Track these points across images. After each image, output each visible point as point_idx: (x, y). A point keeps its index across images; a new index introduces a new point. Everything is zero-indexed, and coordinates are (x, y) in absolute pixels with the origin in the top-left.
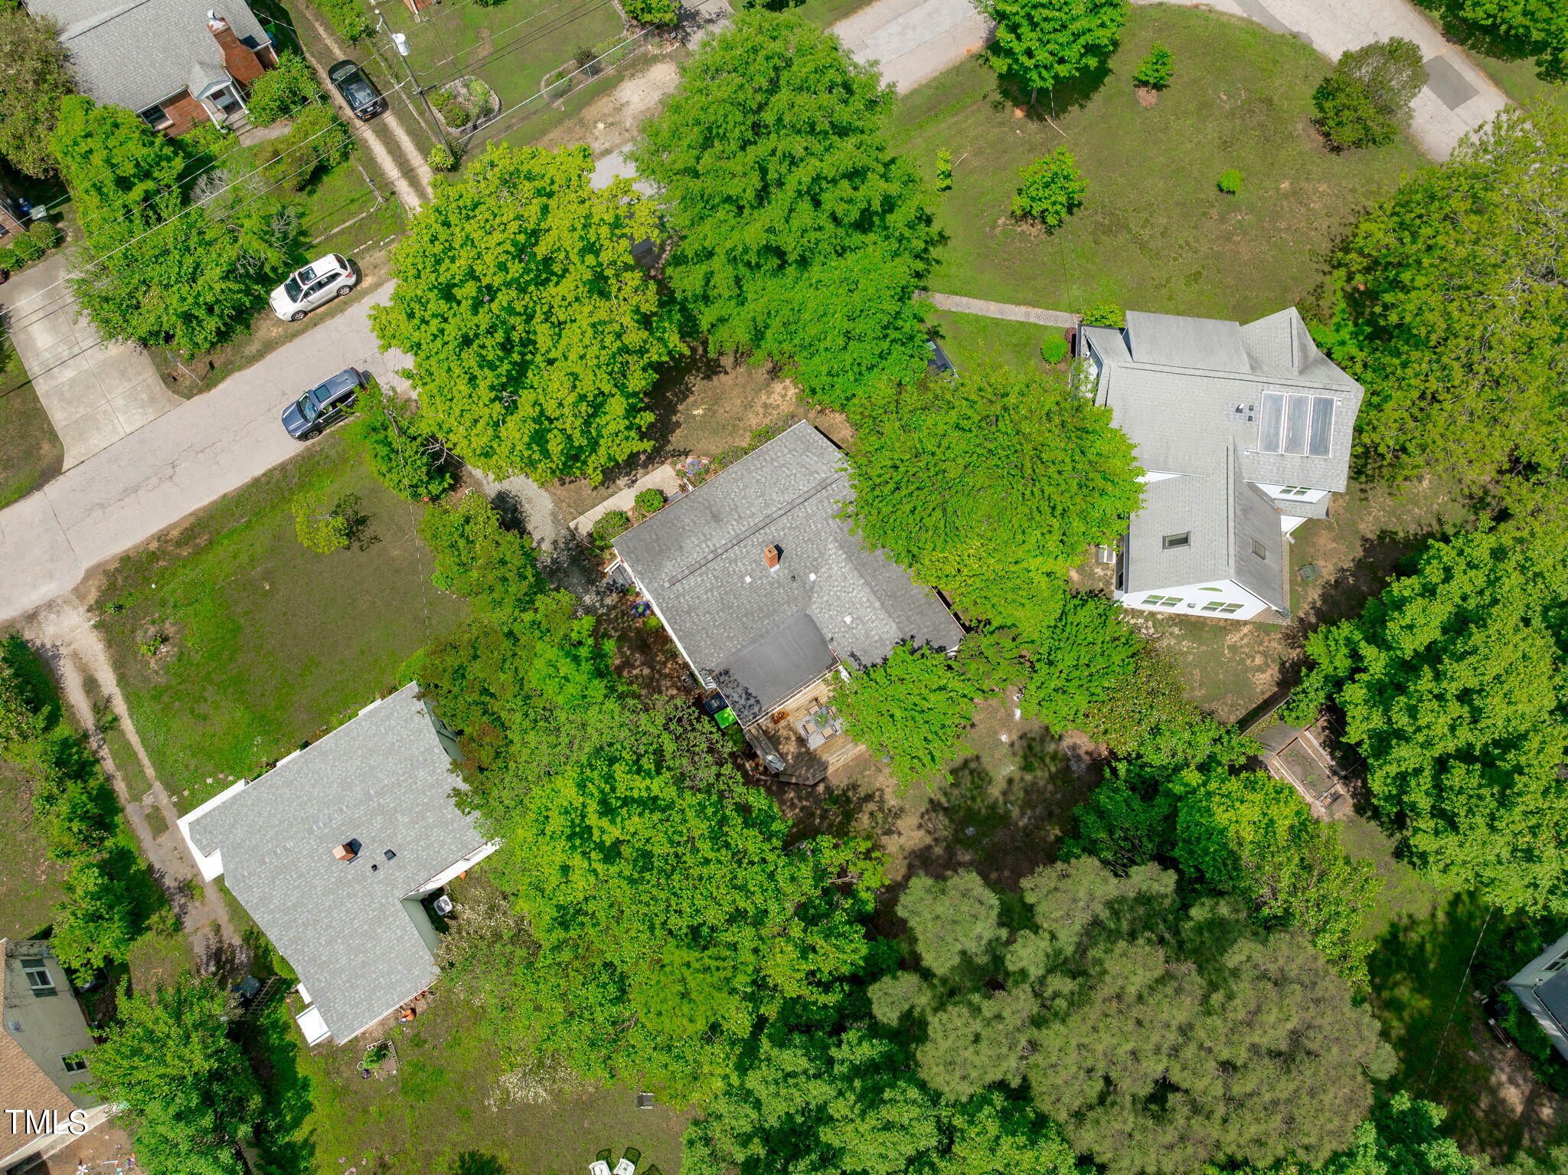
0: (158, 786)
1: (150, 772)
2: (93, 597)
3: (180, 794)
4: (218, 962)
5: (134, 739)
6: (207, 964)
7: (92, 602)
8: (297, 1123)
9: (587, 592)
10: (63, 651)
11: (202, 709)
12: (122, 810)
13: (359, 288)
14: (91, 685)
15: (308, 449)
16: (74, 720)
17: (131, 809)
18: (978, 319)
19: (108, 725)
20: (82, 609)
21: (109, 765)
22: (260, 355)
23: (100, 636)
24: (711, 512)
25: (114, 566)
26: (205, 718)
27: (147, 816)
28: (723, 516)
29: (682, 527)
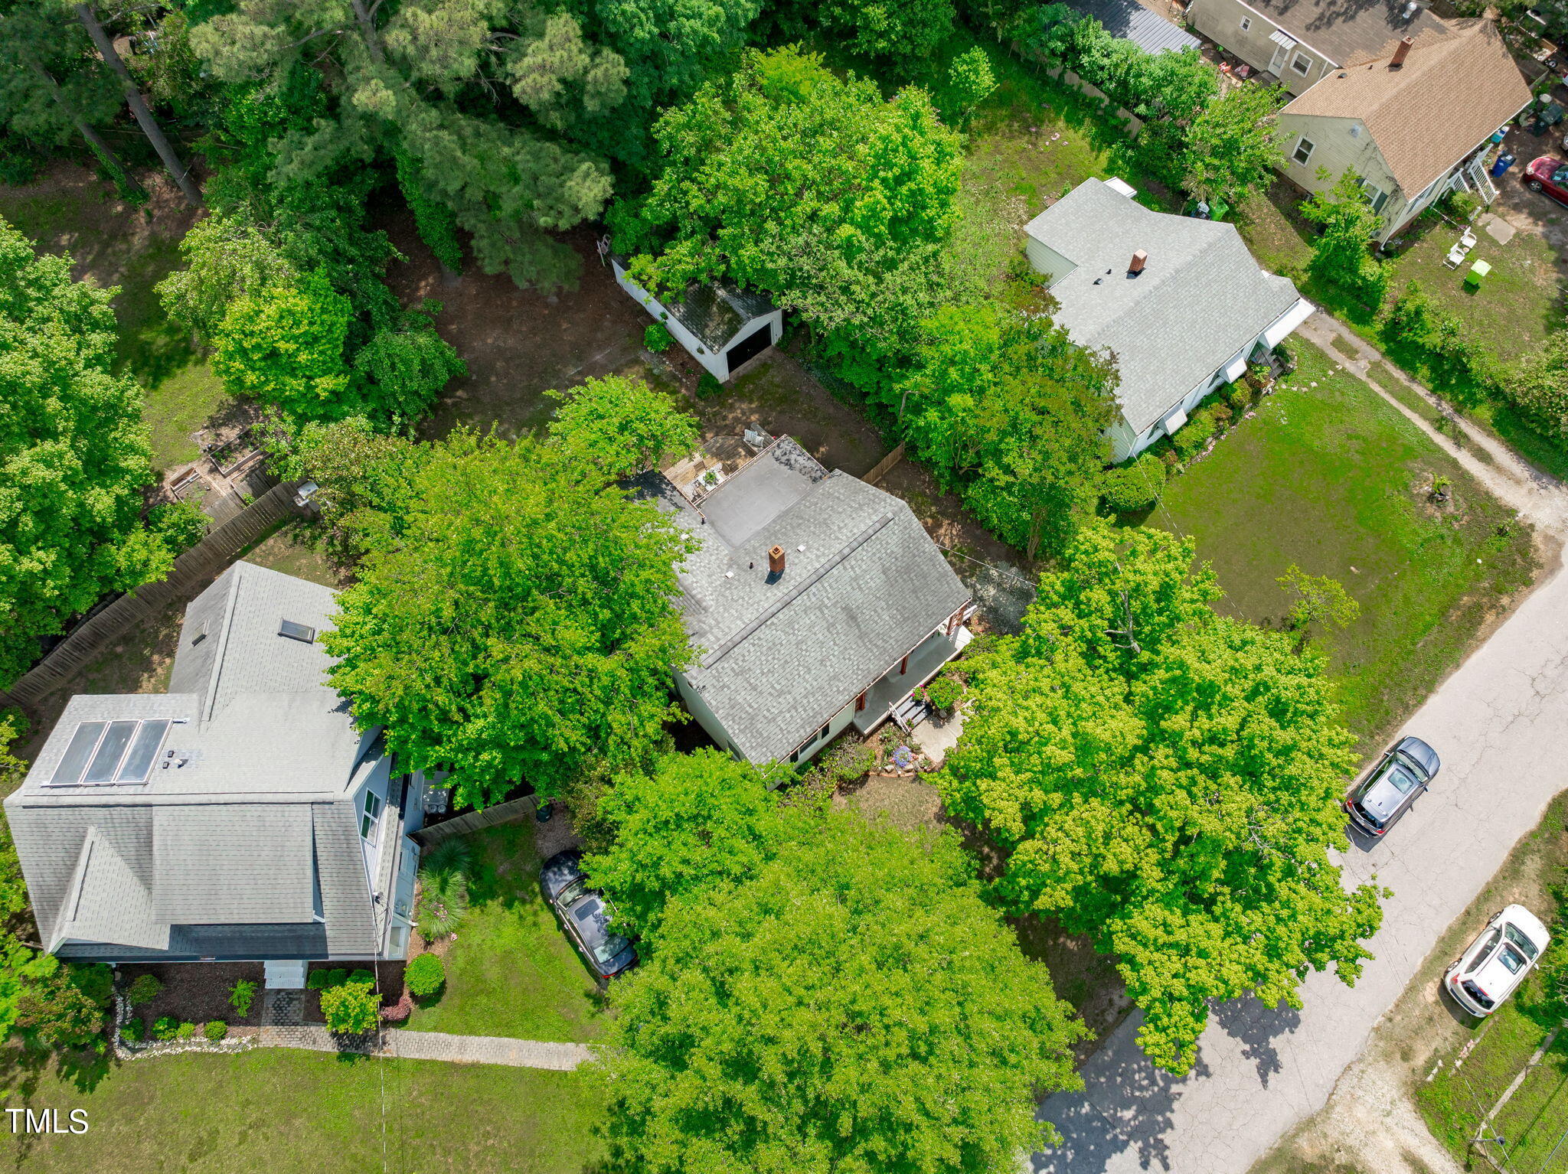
0: (1364, 378)
1: (1376, 387)
2: (1537, 539)
3: (1336, 371)
5: (1407, 413)
7: (1534, 535)
9: (995, 599)
10: (1535, 485)
11: (1355, 444)
12: (1383, 355)
13: (1437, 980)
14: (1482, 455)
15: (1390, 736)
16: (1479, 424)
17: (1376, 356)
18: (534, 1033)
19: (1439, 424)
20: (1539, 526)
21: (1420, 391)
22: (1517, 857)
23: (1503, 503)
24: (858, 626)
25: (1535, 573)
26: (1349, 438)
27: (1357, 352)
28: (843, 616)
29: (889, 607)
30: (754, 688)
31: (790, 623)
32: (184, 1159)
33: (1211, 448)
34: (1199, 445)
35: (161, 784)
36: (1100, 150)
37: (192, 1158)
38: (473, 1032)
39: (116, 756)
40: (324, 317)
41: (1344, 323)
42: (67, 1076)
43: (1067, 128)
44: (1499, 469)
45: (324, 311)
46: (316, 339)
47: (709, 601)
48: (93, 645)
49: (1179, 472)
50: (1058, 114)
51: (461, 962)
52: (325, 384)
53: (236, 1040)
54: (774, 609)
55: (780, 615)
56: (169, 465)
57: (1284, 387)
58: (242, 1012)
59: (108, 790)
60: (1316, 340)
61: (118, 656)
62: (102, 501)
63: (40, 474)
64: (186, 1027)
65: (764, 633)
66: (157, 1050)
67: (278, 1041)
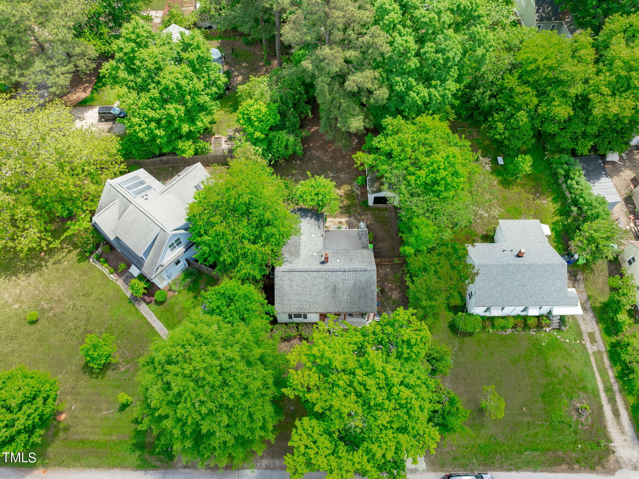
0: (590, 352)
1: (592, 359)
2: (612, 458)
3: (581, 343)
4: (576, 277)
5: (598, 377)
6: (580, 279)
7: (612, 455)
8: (558, 221)
10: (630, 440)
11: (565, 371)
12: (606, 351)
14: (616, 413)
16: (626, 404)
17: (603, 349)
19: (608, 390)
20: (617, 454)
21: (611, 374)
23: (609, 435)
24: (335, 294)
25: (599, 468)
26: (565, 367)
27: (596, 342)
28: (332, 287)
29: (348, 295)
30: (291, 287)
31: (315, 278)
32: (81, 294)
33: (508, 333)
34: (503, 328)
35: (138, 201)
36: (556, 215)
37: (83, 295)
38: (160, 319)
39: (136, 187)
40: (268, 117)
41: (600, 330)
42: (78, 256)
43: (551, 202)
44: (619, 423)
45: (269, 115)
46: (263, 121)
47: (302, 257)
48: (165, 163)
49: (489, 332)
50: (551, 195)
51: (172, 301)
52: (258, 134)
53: (113, 277)
54: (313, 270)
55: (314, 273)
56: (218, 133)
57: (555, 333)
58: (119, 271)
59: (127, 193)
60: (583, 327)
61: (169, 170)
62: (185, 128)
63: (173, 112)
64: (106, 265)
65: (305, 274)
66: (98, 265)
67: (121, 285)
